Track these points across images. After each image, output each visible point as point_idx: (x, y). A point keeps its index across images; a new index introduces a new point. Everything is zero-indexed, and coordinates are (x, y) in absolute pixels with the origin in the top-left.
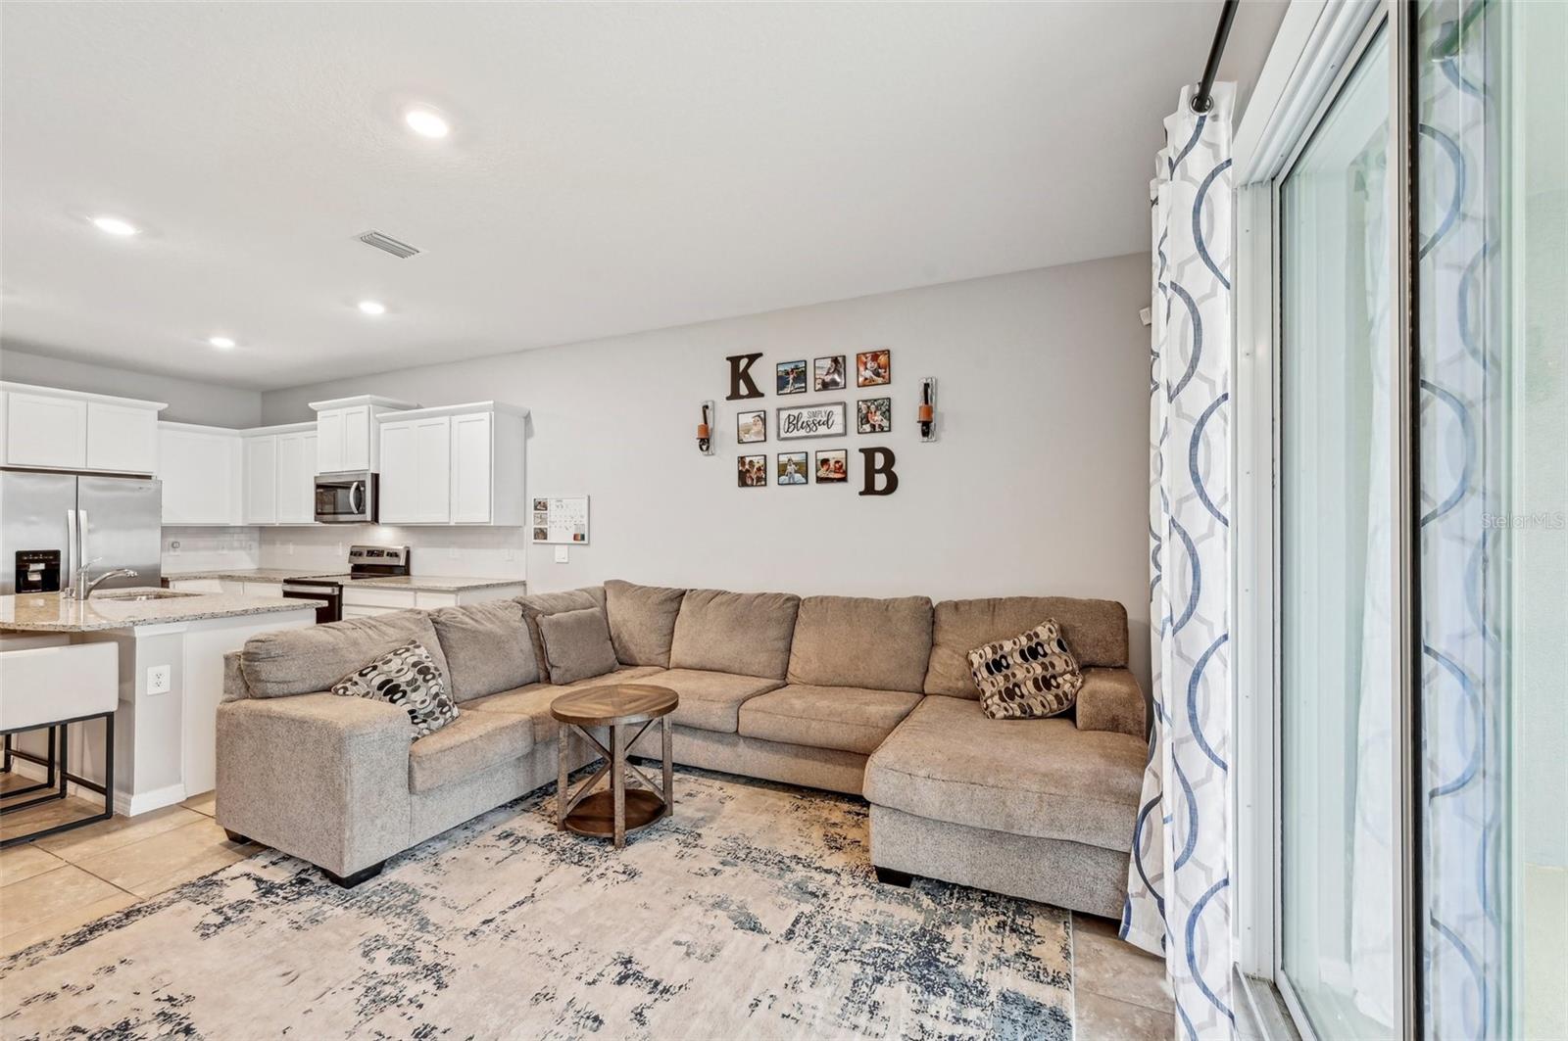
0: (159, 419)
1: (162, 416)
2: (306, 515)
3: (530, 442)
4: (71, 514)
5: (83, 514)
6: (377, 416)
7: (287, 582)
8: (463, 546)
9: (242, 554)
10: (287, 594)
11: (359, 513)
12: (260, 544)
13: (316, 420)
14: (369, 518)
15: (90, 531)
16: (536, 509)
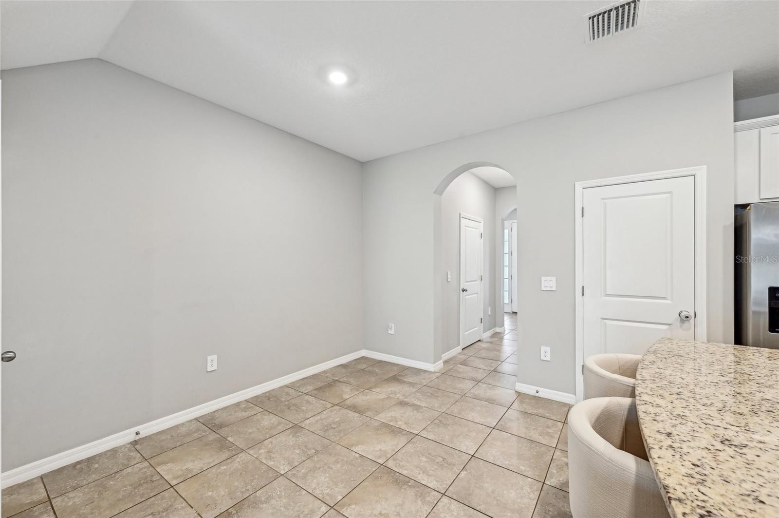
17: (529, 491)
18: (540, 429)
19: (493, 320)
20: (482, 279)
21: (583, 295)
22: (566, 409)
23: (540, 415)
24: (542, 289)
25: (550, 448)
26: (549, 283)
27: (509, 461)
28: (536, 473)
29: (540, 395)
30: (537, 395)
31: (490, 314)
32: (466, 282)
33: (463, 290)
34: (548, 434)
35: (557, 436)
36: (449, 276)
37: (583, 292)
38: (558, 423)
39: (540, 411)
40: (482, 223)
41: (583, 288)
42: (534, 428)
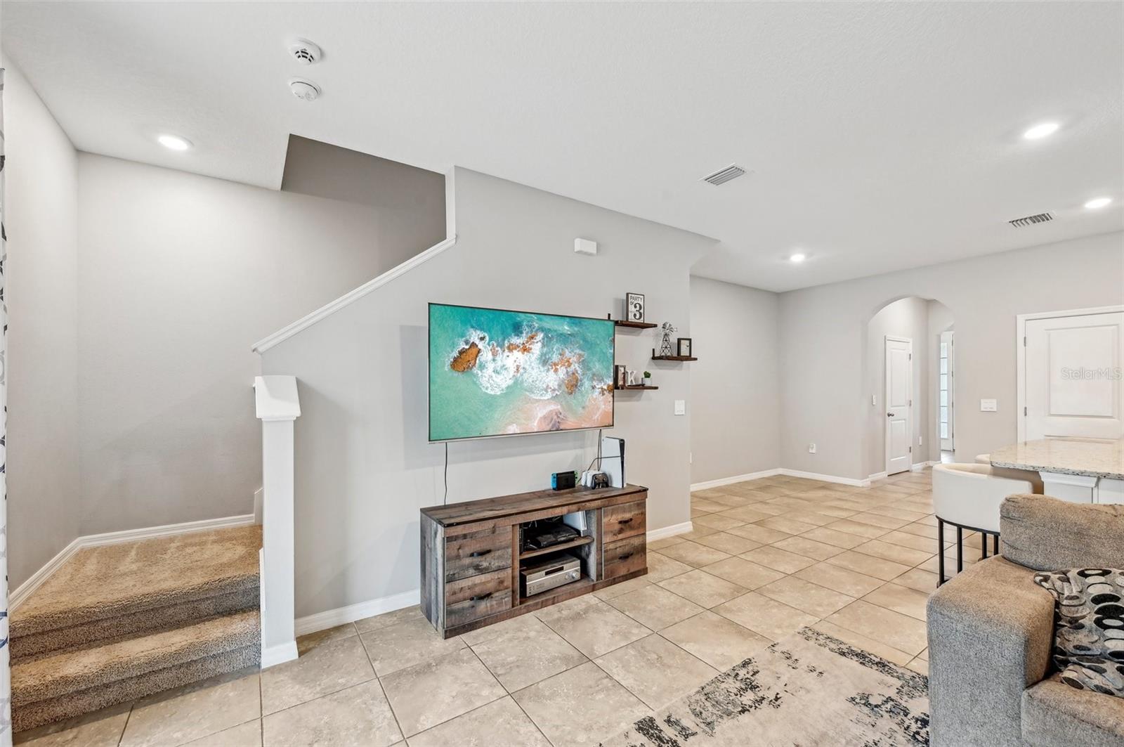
19: (927, 450)
20: (910, 405)
21: (1025, 416)
24: (982, 409)
26: (989, 404)
31: (920, 444)
32: (892, 407)
33: (889, 415)
36: (874, 400)
37: (1025, 413)
40: (911, 344)
41: (1026, 408)
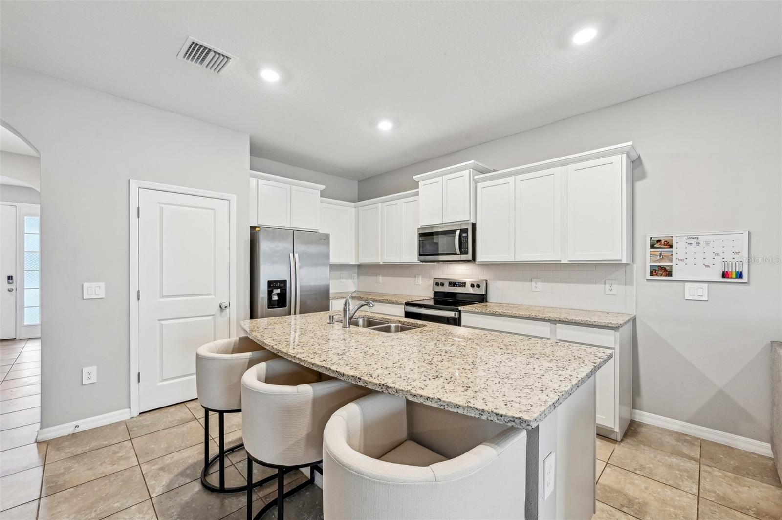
0: (321, 196)
1: (323, 194)
2: (411, 255)
3: (639, 185)
4: (291, 255)
5: (296, 255)
6: (476, 177)
7: (407, 304)
8: (546, 280)
9: (350, 281)
10: (408, 315)
11: (462, 253)
12: (358, 275)
13: (418, 188)
14: (470, 258)
15: (300, 267)
16: (652, 246)
17: (142, 516)
18: (108, 459)
21: (138, 299)
22: (123, 426)
23: (95, 448)
24: (85, 298)
25: (134, 468)
26: (95, 290)
27: (95, 511)
28: (136, 498)
29: (81, 429)
30: (78, 430)
34: (121, 458)
35: (132, 454)
37: (138, 296)
38: (124, 443)
39: (93, 444)
41: (138, 292)
42: (100, 463)
